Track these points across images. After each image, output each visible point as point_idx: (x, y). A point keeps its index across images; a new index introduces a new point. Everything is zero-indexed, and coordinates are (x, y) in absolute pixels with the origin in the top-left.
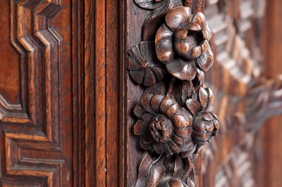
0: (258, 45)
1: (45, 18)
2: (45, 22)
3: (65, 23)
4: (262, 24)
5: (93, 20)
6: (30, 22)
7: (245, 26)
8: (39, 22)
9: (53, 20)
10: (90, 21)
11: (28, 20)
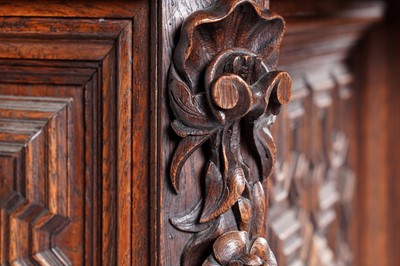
0: (345, 239)
1: (47, 235)
2: (47, 240)
3: (76, 241)
4: (350, 210)
5: (113, 241)
6: (27, 240)
7: (326, 219)
8: (39, 240)
9: (59, 237)
10: (110, 241)
11: (24, 237)
